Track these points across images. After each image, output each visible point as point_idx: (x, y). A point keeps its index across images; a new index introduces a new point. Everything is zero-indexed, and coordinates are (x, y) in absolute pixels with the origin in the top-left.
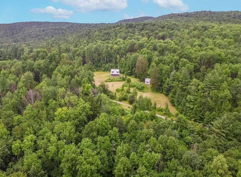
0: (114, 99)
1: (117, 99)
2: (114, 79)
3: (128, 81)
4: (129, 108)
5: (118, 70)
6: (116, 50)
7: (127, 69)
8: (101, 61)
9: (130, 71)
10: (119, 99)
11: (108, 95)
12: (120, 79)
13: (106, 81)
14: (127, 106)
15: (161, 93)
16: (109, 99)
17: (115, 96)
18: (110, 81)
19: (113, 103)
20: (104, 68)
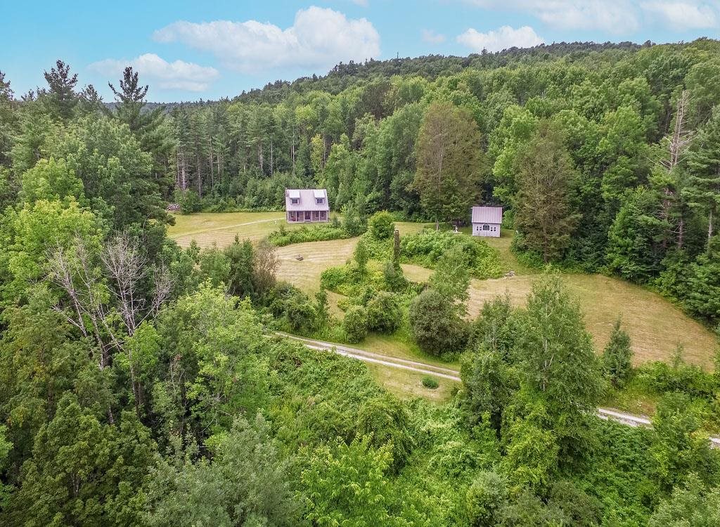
0: (314, 330)
1: (338, 329)
2: (306, 231)
3: (381, 231)
4: (430, 384)
5: (321, 193)
6: (306, 123)
7: (360, 184)
8: (244, 172)
9: (379, 194)
10: (350, 330)
11: (278, 313)
12: (336, 227)
13: (263, 242)
14: (406, 371)
15: (591, 271)
16: (284, 335)
17: (320, 310)
18: (285, 239)
19: (309, 364)
20: (254, 196)
